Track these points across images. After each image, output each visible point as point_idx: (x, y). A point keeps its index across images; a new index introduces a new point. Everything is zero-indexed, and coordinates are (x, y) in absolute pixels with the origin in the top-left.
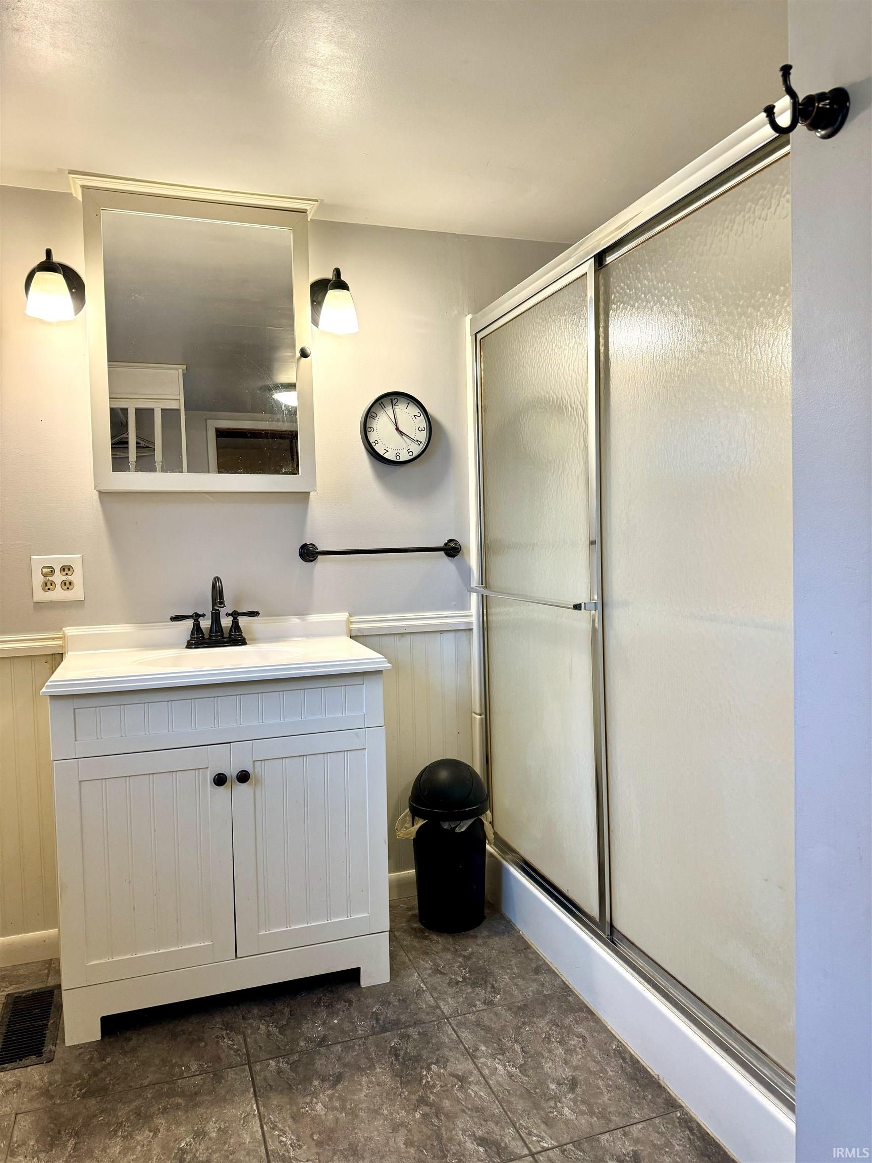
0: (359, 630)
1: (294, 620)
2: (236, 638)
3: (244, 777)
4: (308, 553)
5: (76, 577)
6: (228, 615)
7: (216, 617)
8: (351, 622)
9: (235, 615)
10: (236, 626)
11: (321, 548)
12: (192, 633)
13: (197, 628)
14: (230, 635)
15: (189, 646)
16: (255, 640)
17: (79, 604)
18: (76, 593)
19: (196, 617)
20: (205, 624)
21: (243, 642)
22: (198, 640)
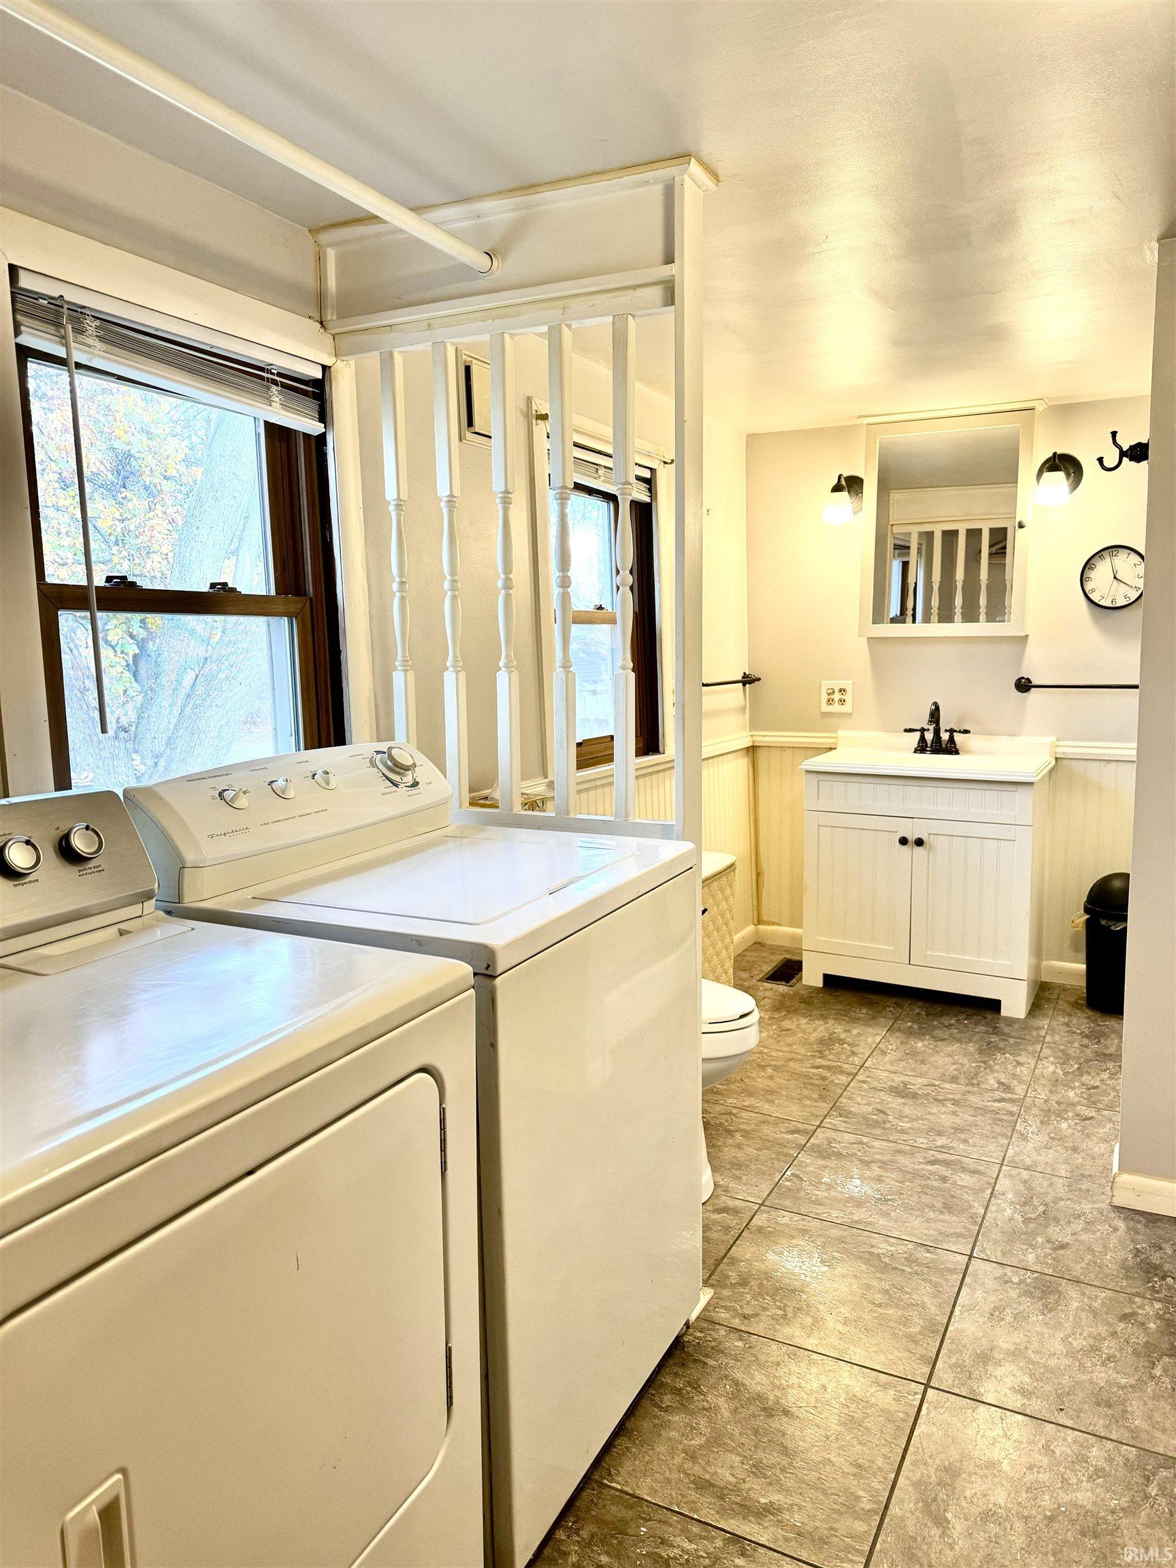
0: (1063, 753)
2: (950, 749)
3: (919, 842)
4: (1024, 686)
5: (848, 697)
6: (946, 731)
7: (937, 732)
8: (1057, 746)
9: (952, 731)
10: (952, 740)
11: (1035, 682)
12: (919, 743)
13: (922, 739)
14: (947, 746)
15: (916, 751)
16: (968, 752)
17: (850, 715)
18: (847, 708)
19: (923, 730)
20: (929, 736)
21: (957, 752)
22: (922, 748)
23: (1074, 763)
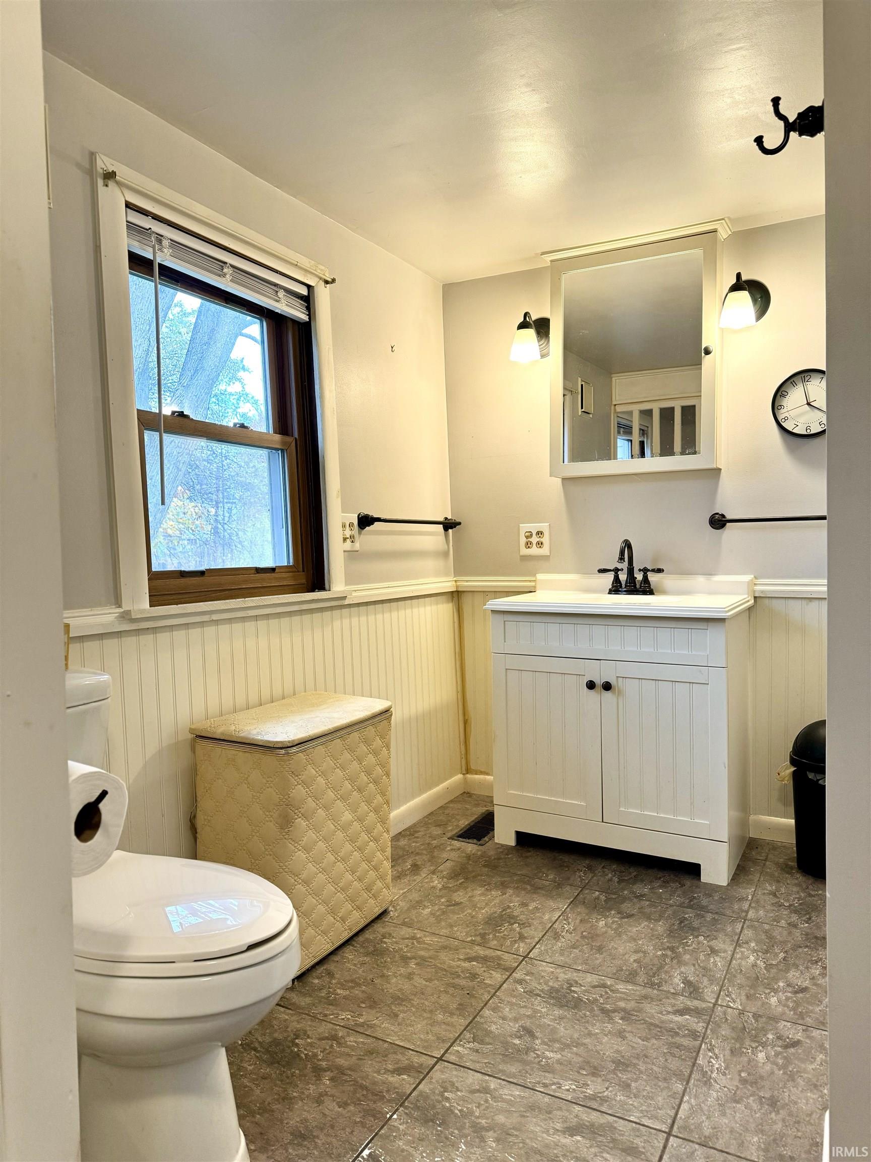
0: (762, 592)
1: (701, 579)
2: (646, 589)
3: (607, 687)
4: (718, 522)
5: (546, 539)
6: (640, 570)
7: (631, 571)
8: (755, 584)
9: (645, 571)
10: (646, 580)
11: (729, 517)
12: (613, 583)
13: (617, 579)
14: (641, 586)
15: (610, 592)
16: (664, 592)
17: (545, 558)
18: (545, 551)
19: (616, 570)
20: (623, 577)
21: (651, 592)
22: (616, 589)
23: (774, 601)
